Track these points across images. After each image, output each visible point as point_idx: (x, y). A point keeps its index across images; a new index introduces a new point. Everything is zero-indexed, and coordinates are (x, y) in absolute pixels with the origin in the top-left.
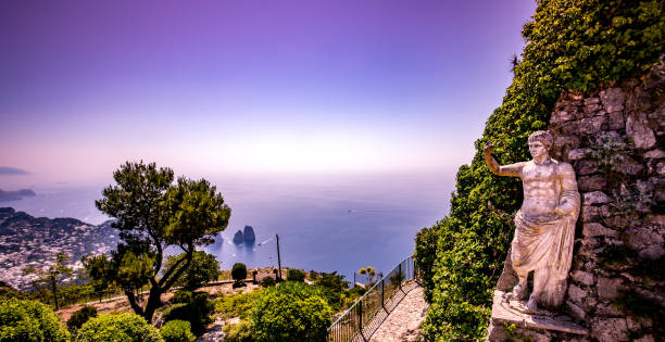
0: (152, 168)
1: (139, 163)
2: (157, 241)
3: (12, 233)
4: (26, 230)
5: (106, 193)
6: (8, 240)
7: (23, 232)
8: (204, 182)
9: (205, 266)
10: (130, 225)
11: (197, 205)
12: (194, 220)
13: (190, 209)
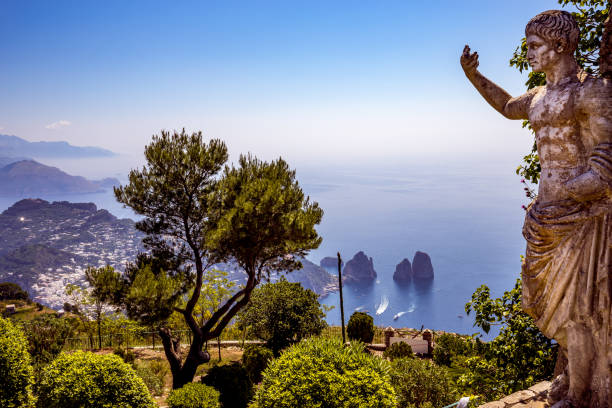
0: (196, 140)
1: (179, 133)
2: (197, 255)
3: (91, 239)
4: (107, 237)
5: (133, 176)
6: (87, 249)
7: (103, 239)
8: (281, 163)
9: (296, 309)
10: (158, 228)
11: (256, 200)
12: (250, 224)
13: (248, 206)
